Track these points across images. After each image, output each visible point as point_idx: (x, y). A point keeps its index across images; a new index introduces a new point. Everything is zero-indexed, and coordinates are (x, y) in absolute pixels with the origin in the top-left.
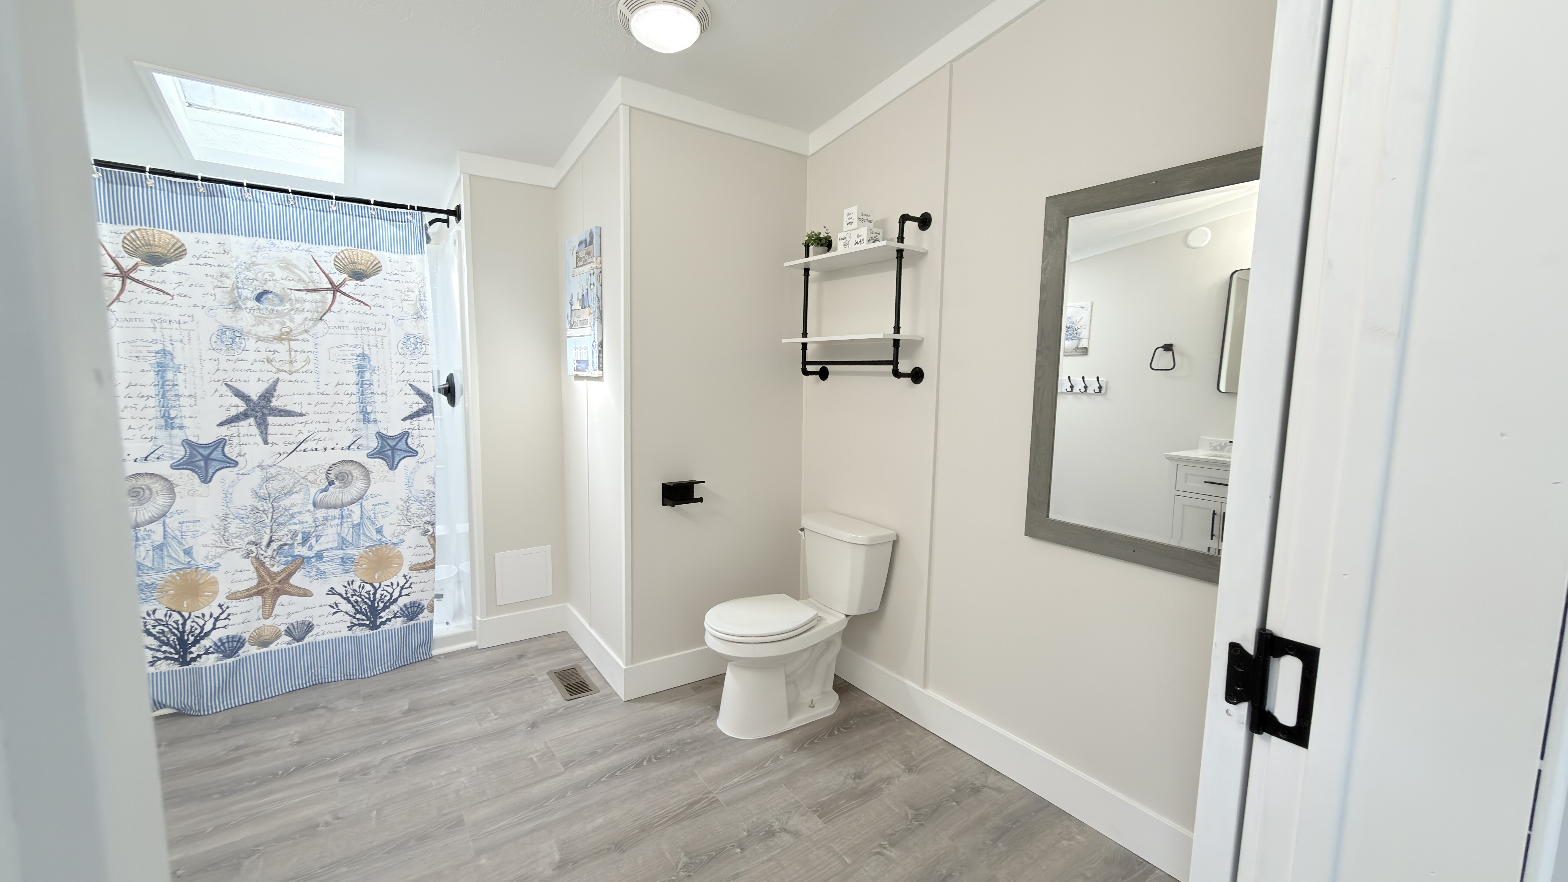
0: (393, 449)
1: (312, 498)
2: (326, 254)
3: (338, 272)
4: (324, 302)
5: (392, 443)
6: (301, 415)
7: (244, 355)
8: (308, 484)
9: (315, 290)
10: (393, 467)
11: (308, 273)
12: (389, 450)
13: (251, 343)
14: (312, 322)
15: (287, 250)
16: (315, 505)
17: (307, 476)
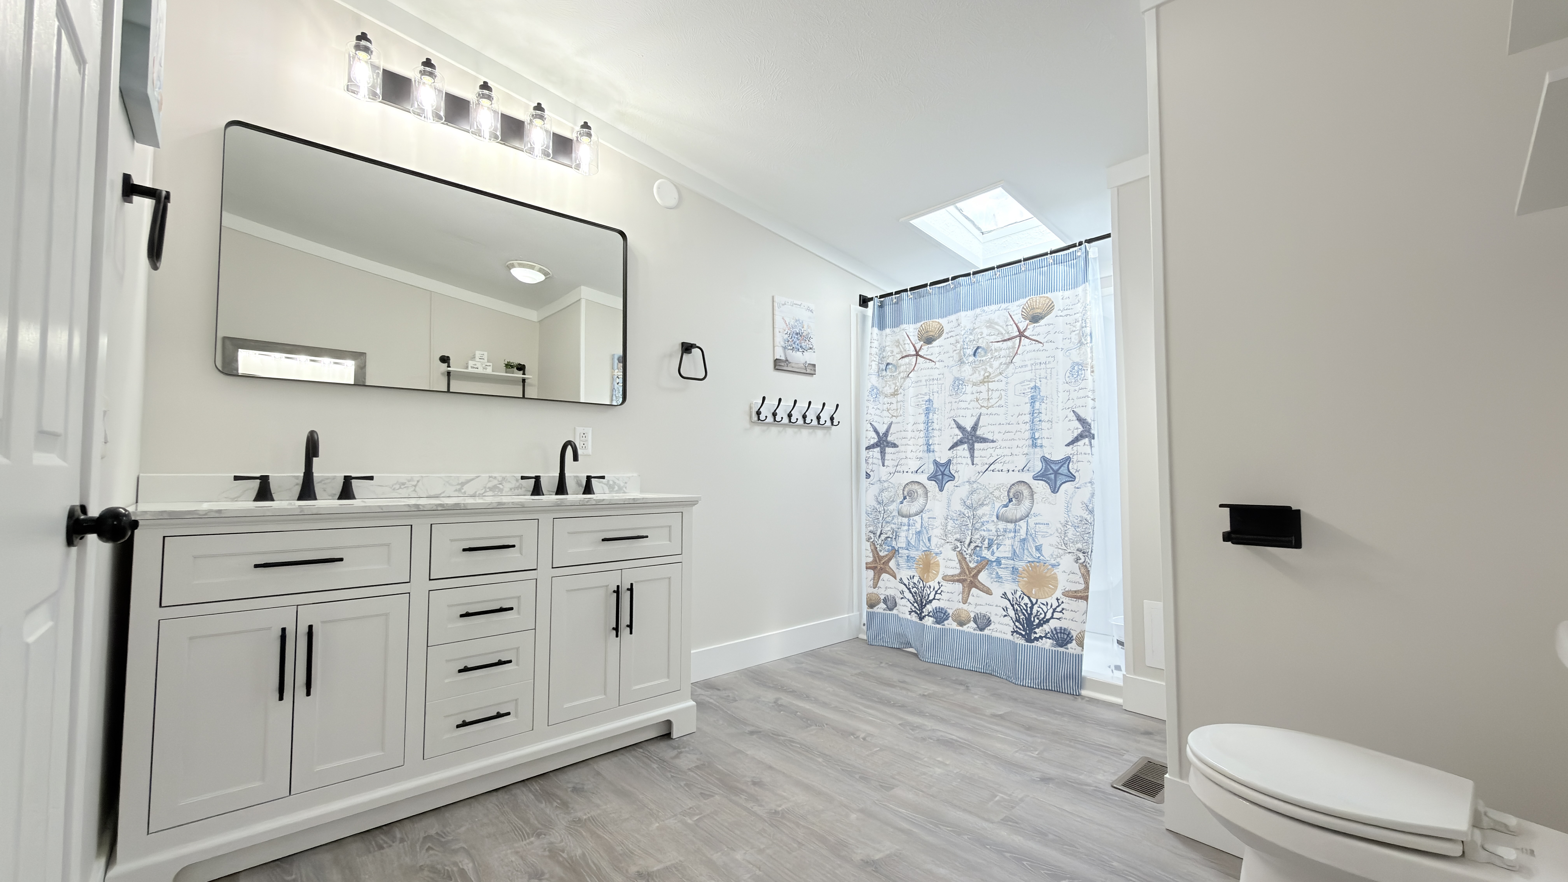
0: (1056, 473)
1: (996, 511)
2: (1016, 308)
3: (1023, 320)
4: (1013, 347)
5: (1055, 468)
6: (993, 441)
7: (963, 397)
8: (994, 498)
9: (1009, 339)
10: (1055, 490)
11: (1005, 327)
12: (1052, 474)
13: (969, 389)
14: (1006, 365)
15: (992, 312)
16: (997, 518)
17: (993, 492)
